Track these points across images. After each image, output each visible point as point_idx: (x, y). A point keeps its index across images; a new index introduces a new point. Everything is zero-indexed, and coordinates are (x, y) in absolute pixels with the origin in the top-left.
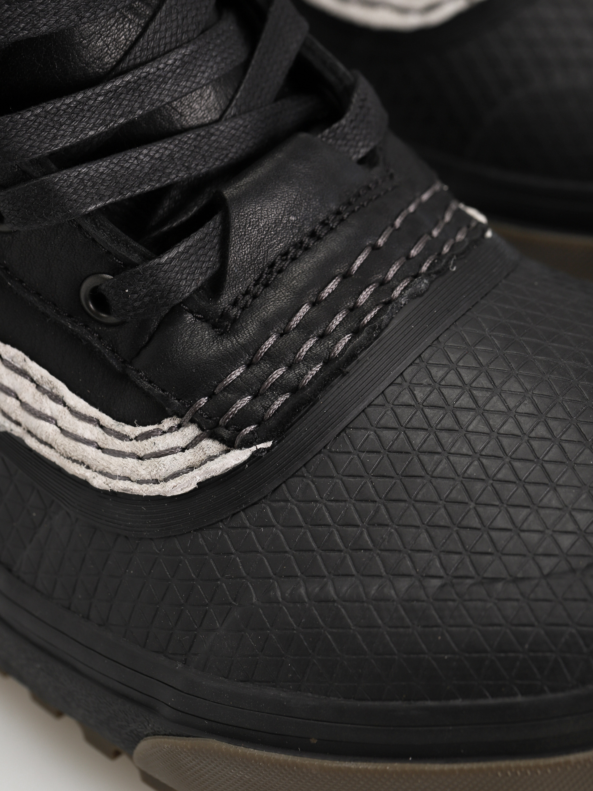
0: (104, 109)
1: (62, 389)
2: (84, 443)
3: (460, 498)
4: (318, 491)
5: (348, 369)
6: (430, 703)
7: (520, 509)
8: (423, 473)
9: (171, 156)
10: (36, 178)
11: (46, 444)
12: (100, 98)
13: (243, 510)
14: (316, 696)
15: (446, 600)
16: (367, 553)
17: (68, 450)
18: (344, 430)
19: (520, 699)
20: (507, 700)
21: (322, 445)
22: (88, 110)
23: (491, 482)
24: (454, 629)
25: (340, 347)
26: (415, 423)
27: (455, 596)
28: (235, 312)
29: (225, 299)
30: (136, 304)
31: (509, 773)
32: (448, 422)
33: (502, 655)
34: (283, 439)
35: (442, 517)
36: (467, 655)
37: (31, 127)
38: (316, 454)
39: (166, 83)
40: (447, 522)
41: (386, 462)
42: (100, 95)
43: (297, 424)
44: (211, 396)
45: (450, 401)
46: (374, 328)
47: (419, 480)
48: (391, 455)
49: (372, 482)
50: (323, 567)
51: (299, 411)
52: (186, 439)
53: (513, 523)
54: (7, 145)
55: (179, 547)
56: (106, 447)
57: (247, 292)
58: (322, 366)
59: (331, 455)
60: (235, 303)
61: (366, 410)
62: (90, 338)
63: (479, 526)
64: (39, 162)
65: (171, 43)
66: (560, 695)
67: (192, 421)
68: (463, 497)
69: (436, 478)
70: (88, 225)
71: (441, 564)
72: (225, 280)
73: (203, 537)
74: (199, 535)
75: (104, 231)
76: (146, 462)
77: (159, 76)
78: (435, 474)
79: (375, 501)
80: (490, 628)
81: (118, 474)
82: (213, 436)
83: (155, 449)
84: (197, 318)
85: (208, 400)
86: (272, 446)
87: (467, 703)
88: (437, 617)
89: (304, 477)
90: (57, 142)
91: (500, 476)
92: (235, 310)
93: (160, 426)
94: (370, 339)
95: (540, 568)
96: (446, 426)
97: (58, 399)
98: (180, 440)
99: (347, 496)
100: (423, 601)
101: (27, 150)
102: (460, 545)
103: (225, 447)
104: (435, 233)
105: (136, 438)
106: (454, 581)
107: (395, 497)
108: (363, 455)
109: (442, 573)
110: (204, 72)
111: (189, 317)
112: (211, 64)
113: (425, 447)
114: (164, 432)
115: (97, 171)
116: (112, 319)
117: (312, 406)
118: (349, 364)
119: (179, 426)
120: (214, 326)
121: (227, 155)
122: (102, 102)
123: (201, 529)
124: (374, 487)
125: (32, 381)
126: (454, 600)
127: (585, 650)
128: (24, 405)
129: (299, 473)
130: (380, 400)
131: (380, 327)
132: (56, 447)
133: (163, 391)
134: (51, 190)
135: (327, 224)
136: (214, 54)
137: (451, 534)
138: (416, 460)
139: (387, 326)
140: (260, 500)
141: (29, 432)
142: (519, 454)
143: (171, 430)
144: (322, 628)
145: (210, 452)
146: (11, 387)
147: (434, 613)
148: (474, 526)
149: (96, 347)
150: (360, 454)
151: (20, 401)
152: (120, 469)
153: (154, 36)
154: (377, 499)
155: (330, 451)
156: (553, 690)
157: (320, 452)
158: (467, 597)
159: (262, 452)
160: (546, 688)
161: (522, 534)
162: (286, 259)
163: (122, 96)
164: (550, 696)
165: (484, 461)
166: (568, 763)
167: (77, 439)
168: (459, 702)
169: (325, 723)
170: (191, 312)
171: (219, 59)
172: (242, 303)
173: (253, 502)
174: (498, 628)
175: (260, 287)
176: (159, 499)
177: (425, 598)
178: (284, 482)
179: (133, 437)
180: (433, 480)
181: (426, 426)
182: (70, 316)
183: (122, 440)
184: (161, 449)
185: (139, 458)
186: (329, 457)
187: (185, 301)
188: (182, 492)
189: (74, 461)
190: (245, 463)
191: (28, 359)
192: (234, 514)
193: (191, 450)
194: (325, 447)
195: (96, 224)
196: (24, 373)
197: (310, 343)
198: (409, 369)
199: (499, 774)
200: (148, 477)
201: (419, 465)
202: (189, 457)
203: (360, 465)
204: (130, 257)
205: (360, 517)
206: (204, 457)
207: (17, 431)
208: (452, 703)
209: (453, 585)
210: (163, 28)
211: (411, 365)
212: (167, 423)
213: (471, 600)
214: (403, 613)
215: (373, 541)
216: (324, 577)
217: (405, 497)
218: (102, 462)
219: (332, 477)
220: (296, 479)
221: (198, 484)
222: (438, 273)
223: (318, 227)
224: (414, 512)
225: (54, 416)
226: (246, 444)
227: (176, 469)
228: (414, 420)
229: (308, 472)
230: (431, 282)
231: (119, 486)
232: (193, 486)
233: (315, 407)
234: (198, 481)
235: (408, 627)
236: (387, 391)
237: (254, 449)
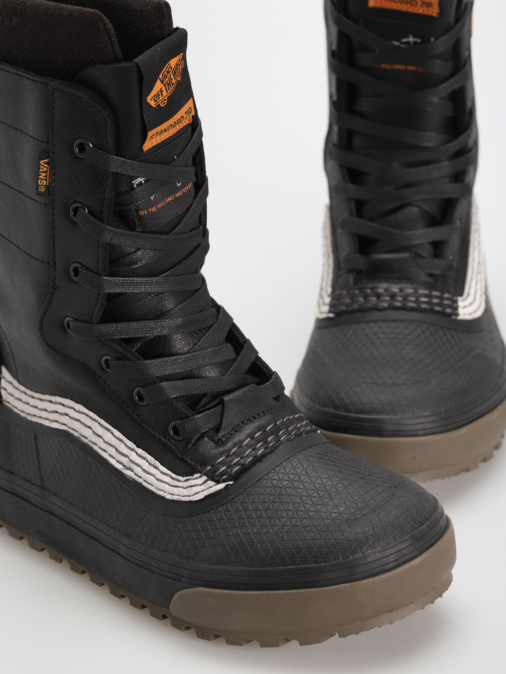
0: (183, 363)
1: (158, 464)
2: (164, 483)
3: (298, 501)
4: (248, 499)
5: (262, 460)
6: (281, 567)
7: (319, 505)
8: (286, 494)
9: (205, 384)
10: (158, 383)
11: (150, 484)
12: (182, 359)
13: (221, 506)
14: (241, 567)
15: (290, 532)
16: (264, 519)
17: (158, 486)
18: (259, 480)
19: (313, 565)
20: (309, 566)
21: (251, 484)
22: (178, 363)
23: (310, 497)
24: (292, 541)
25: (260, 452)
26: (285, 478)
27: (293, 531)
28: (224, 439)
29: (220, 435)
30: (189, 431)
31: (307, 593)
32: (297, 479)
33: (308, 549)
34: (237, 481)
35: (291, 507)
36: (296, 550)
37: (157, 365)
38: (248, 487)
39: (206, 359)
40: (293, 509)
41: (274, 490)
42: (182, 358)
43: (242, 477)
44: (212, 466)
45: (298, 473)
46: (273, 447)
47: (284, 496)
48: (275, 488)
49: (267, 496)
50: (247, 524)
51: (244, 472)
52: (202, 481)
53: (316, 509)
54: (148, 370)
55: (196, 519)
56: (173, 484)
57: (229, 433)
58: (253, 458)
59: (254, 488)
60: (224, 436)
61: (268, 474)
62: (170, 445)
63: (304, 510)
64: (159, 378)
65: (209, 346)
66: (327, 564)
67: (205, 475)
68: (300, 501)
69: (290, 495)
70: (174, 401)
71: (290, 522)
72: (221, 428)
73: (205, 516)
74: (204, 515)
75: (180, 404)
76: (187, 489)
77: (204, 356)
78: (290, 494)
79: (268, 503)
80: (305, 541)
81: (176, 494)
82: (212, 480)
83: (191, 485)
84: (210, 439)
85: (211, 467)
86: (233, 484)
87: (294, 567)
88: (286, 538)
89: (243, 495)
90: (166, 372)
91: (313, 495)
92: (224, 438)
93: (193, 477)
94: (271, 451)
95: (324, 523)
96: (296, 480)
97: (155, 467)
98: (200, 482)
99: (258, 501)
100: (282, 533)
101: (155, 373)
102: (297, 516)
103: (216, 484)
104: (298, 425)
105: (184, 481)
106: (294, 527)
107: (275, 501)
108: (265, 488)
109: (290, 524)
110: (219, 358)
111: (206, 439)
112: (222, 355)
113: (287, 486)
114: (194, 479)
115: (179, 384)
116: (179, 438)
117: (248, 471)
118: (263, 458)
119: (200, 477)
120: (216, 443)
121: (225, 388)
122: (183, 361)
123: (204, 513)
124: (268, 498)
125: (147, 461)
126: (293, 532)
127: (337, 548)
128: (144, 470)
129: (242, 493)
130: (273, 471)
131: (275, 447)
132: (154, 485)
133: (195, 463)
134: (162, 388)
135: (260, 415)
136: (224, 352)
137: (294, 512)
138: (284, 490)
139: (278, 448)
140: (227, 502)
141: (144, 480)
142: (321, 489)
143: (196, 478)
144: (245, 543)
145: (210, 485)
146: (139, 463)
147: (285, 536)
148: (302, 510)
149: (172, 448)
150: (264, 487)
151: (142, 469)
152: (177, 492)
153: (203, 342)
154: (269, 501)
155: (254, 486)
156: (325, 562)
157: (250, 487)
158: (297, 531)
159: (229, 485)
160: (322, 561)
161: (319, 513)
162: (243, 424)
163: (190, 360)
164: (324, 564)
165: (308, 490)
166: (328, 589)
167: (162, 481)
168: (292, 567)
169: (243, 577)
170: (208, 437)
171: (225, 355)
172: (226, 437)
173: (224, 503)
174: (307, 541)
175: (233, 432)
176: (190, 502)
177: (283, 532)
178: (236, 496)
179: (183, 481)
180: (289, 496)
181: (289, 480)
182: (164, 437)
183: (179, 482)
184: (193, 484)
185: (184, 488)
186: (253, 488)
187: (206, 433)
188: (199, 499)
189: (160, 490)
190: (222, 489)
191: (146, 453)
192: (217, 507)
193: (203, 485)
194: (252, 485)
195: (177, 401)
196: (144, 458)
197: (249, 451)
198: (284, 462)
199: (304, 594)
200: (187, 494)
201: (285, 491)
202: (203, 487)
203: (264, 491)
204: (188, 414)
205: (262, 507)
206: (208, 487)
207: (140, 480)
208: (289, 567)
209: (293, 528)
210: (207, 340)
211: (285, 461)
212: (196, 476)
213: (299, 532)
214: (274, 536)
215: (266, 515)
216: (248, 527)
217: (279, 501)
218: (170, 490)
219: (254, 495)
220: (240, 496)
221: (205, 496)
222: (298, 435)
223: (256, 415)
224: (282, 506)
225: (154, 474)
226: (224, 481)
227: (197, 491)
228: (284, 477)
229: (245, 493)
230: (295, 437)
231: (175, 498)
232: (203, 497)
233: (249, 471)
234: (205, 495)
235: (276, 541)
236: (276, 468)
237: (226, 483)
